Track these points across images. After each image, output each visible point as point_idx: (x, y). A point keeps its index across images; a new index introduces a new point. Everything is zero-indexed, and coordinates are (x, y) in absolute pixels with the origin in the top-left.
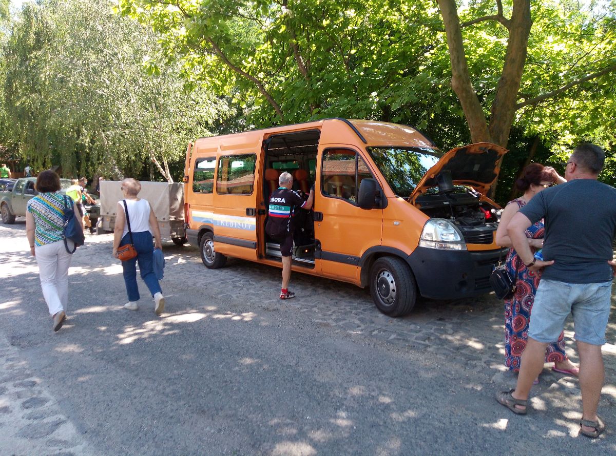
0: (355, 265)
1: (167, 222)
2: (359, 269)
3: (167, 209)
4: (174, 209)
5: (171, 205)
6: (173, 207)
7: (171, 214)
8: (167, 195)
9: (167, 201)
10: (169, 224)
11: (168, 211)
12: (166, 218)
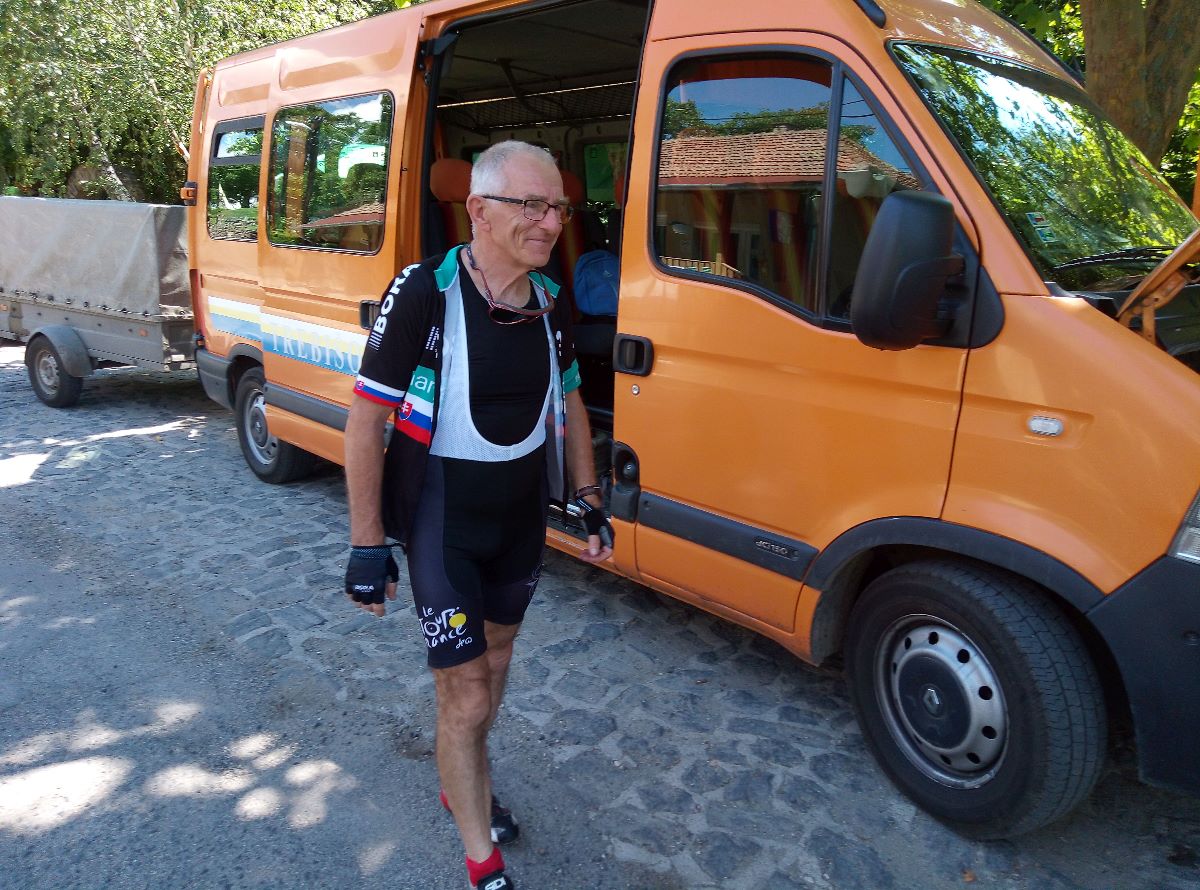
0: (792, 576)
1: (153, 324)
2: (811, 597)
3: (151, 283)
4: (173, 286)
5: (163, 273)
6: (169, 279)
7: (164, 300)
8: (151, 244)
9: (152, 259)
10: (159, 328)
11: (156, 291)
12: (151, 311)
